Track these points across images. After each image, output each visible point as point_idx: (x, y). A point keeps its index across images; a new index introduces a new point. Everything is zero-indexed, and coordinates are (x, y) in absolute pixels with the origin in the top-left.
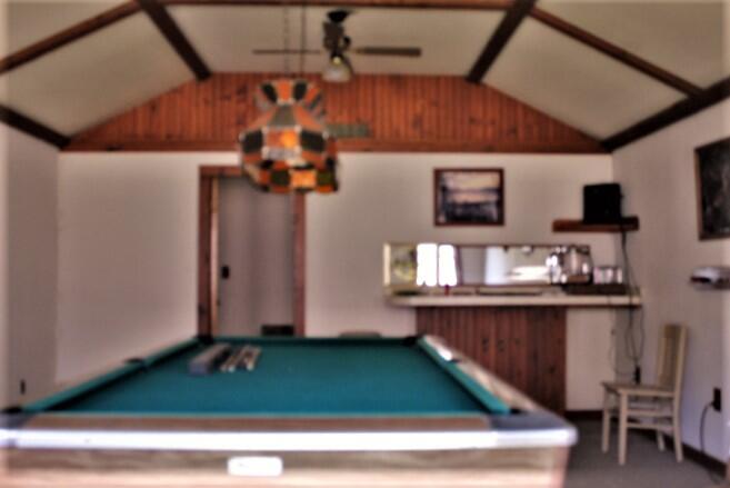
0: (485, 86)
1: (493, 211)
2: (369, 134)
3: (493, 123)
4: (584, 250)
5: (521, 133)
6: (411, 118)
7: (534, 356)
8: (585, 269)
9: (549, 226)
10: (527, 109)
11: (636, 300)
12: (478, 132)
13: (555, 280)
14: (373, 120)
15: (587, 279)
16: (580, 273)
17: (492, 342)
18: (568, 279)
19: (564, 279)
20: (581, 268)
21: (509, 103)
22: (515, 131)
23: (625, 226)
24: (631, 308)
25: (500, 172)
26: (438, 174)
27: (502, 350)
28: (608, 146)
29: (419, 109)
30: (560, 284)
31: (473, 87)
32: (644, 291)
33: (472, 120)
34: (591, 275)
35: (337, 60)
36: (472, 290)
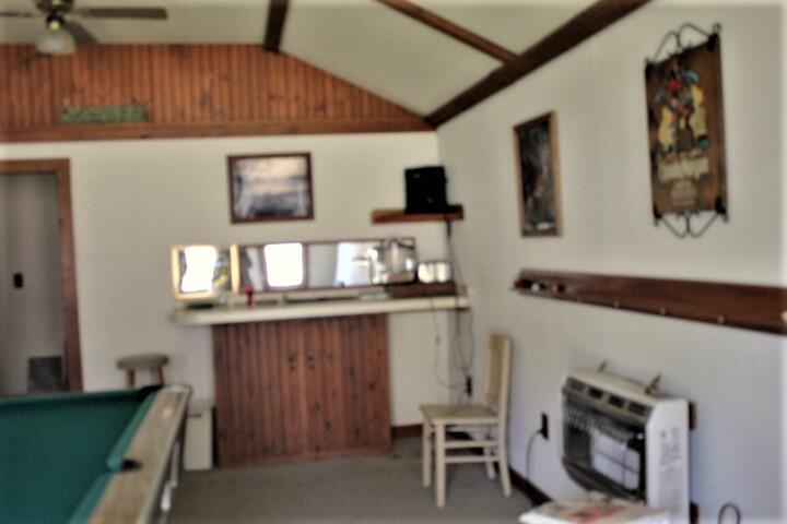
0: (286, 56)
1: (301, 203)
2: (148, 117)
3: (297, 99)
4: (409, 243)
5: (331, 111)
6: (197, 95)
7: (350, 372)
8: (409, 265)
9: (367, 217)
10: (337, 82)
11: (462, 302)
12: (280, 111)
13: (376, 280)
14: (152, 99)
15: (411, 277)
16: (404, 271)
17: (301, 358)
18: (389, 278)
19: (385, 279)
20: (404, 264)
21: (314, 75)
22: (323, 107)
23: (450, 216)
24: (459, 310)
25: (307, 157)
26: (233, 161)
27: (312, 368)
28: (432, 122)
29: (207, 86)
30: (381, 285)
31: (271, 56)
32: (471, 291)
33: (271, 97)
34: (416, 272)
35: (55, 25)
36: (279, 297)
